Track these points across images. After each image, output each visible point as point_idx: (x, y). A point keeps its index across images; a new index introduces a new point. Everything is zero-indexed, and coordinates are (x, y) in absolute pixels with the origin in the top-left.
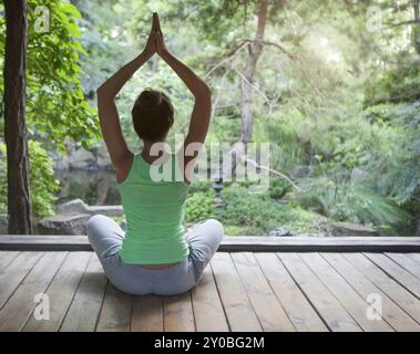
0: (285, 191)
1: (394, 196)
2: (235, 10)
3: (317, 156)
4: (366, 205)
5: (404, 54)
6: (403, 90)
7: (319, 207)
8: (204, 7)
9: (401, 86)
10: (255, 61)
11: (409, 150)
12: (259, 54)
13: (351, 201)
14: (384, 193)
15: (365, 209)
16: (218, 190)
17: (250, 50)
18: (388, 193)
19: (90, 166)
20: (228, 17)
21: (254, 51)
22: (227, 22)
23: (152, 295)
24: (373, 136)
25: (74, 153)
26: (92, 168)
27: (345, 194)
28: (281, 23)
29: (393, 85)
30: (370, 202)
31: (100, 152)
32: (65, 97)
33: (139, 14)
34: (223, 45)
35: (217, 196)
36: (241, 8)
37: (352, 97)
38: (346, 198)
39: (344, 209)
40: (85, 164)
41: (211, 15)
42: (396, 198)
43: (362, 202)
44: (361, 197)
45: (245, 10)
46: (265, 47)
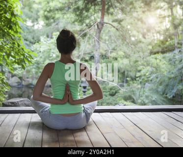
0: (116, 93)
1: (166, 94)
2: (90, 8)
3: (128, 79)
4: (154, 99)
5: (167, 30)
6: (166, 48)
7: (132, 100)
8: (76, 7)
9: (165, 46)
10: (100, 31)
11: (172, 73)
12: (102, 28)
13: (147, 97)
14: (162, 93)
15: (154, 101)
16: (84, 92)
17: (98, 26)
18: (163, 94)
19: (19, 85)
20: (86, 12)
21: (100, 27)
22: (86, 14)
23: (66, 129)
24: (157, 65)
25: (11, 79)
26: (19, 86)
27: (144, 94)
28: (112, 14)
29: (162, 46)
30: (156, 97)
31: (23, 78)
32: (14, 43)
33: (45, 8)
34: (84, 25)
35: (84, 95)
36: (93, 7)
37: (146, 48)
38: (144, 95)
39: (144, 100)
40: (16, 84)
41: (78, 11)
42: (168, 95)
43: (152, 97)
44: (151, 95)
45: (95, 8)
46: (105, 25)
